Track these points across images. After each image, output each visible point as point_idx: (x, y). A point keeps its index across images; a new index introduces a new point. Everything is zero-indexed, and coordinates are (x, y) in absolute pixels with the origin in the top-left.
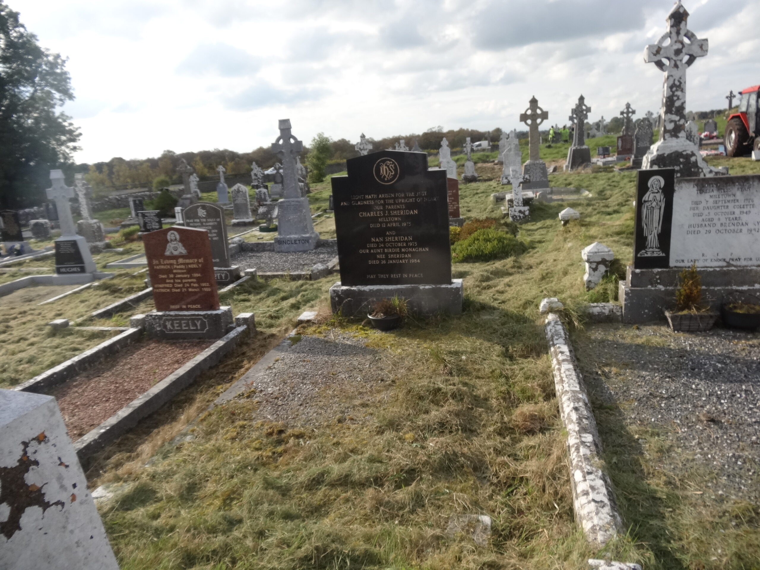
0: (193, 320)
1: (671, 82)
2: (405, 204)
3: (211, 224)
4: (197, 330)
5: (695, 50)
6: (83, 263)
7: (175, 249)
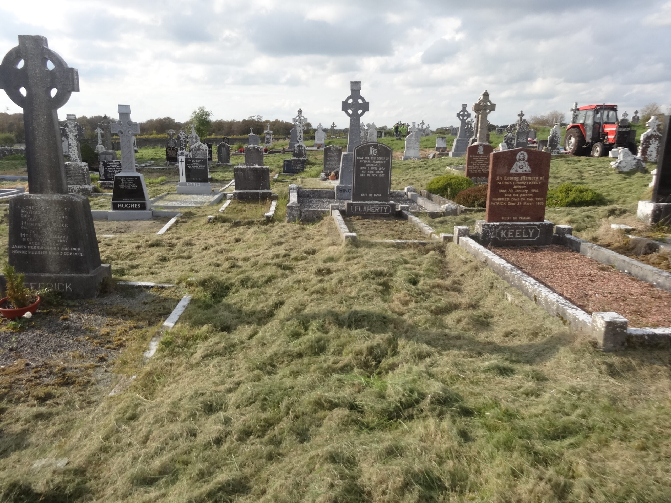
0: (527, 229)
3: (380, 162)
4: (529, 238)
6: (145, 200)
7: (521, 167)
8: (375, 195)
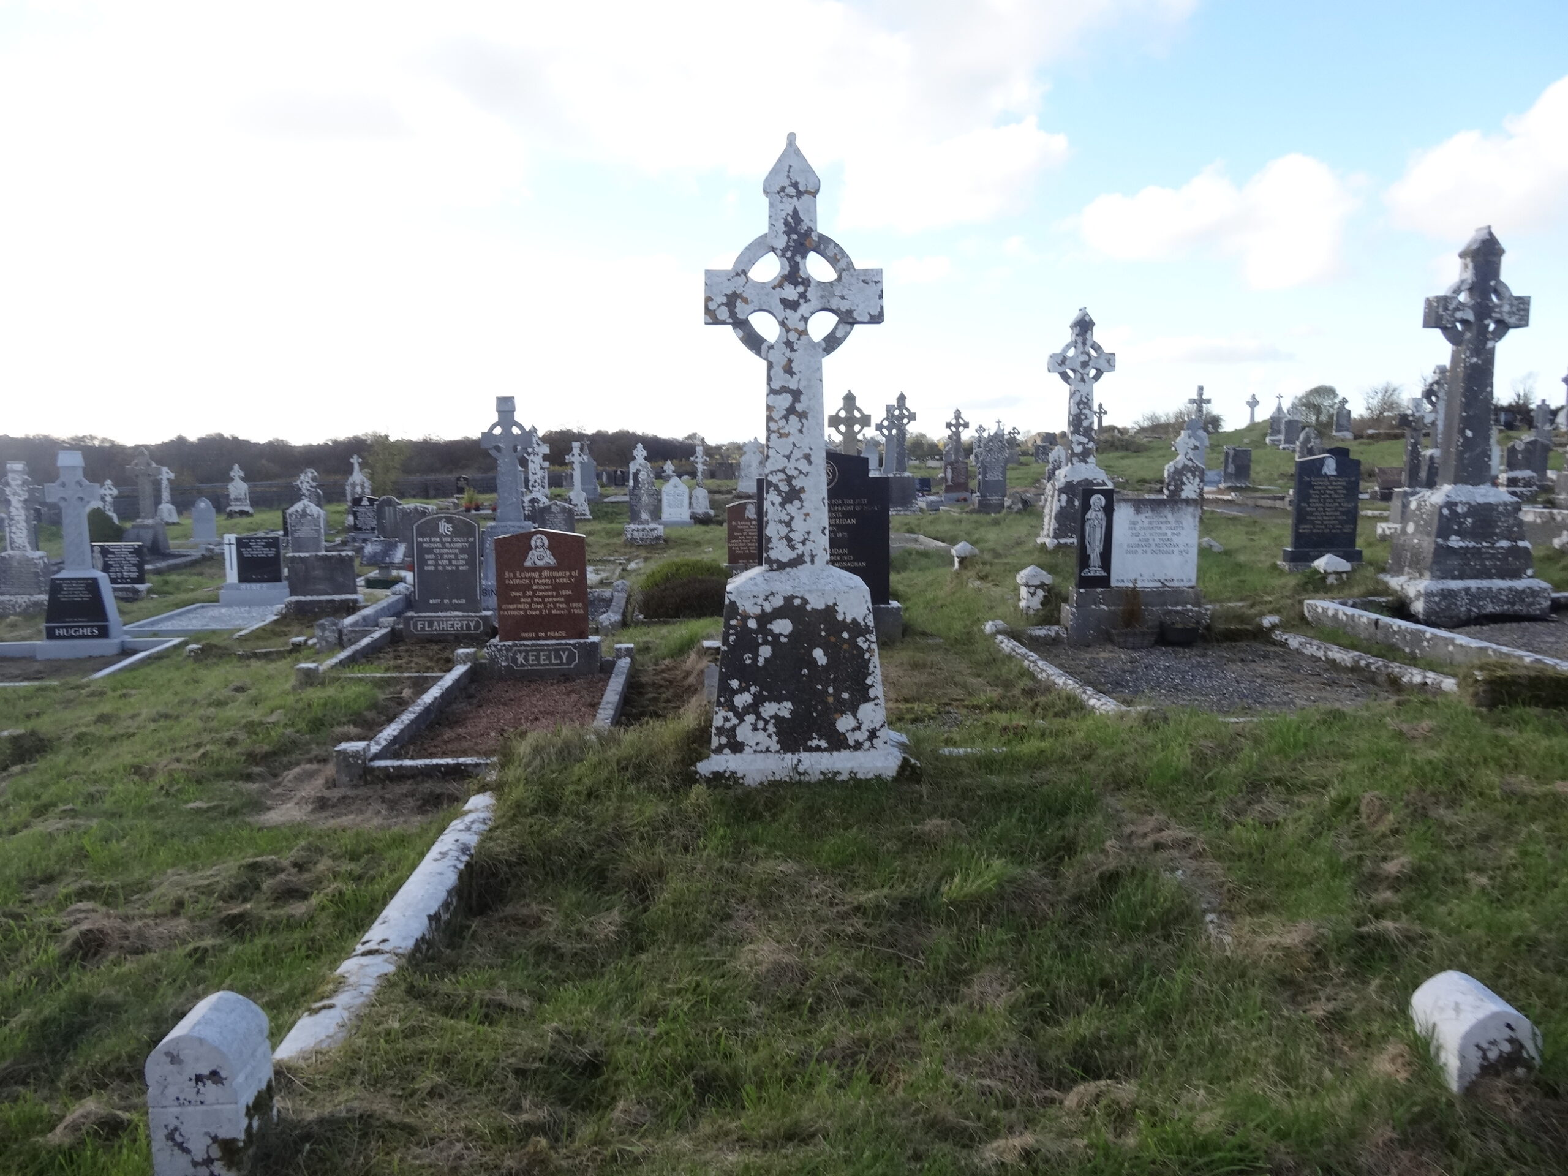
0: (557, 651)
1: (1077, 398)
2: (843, 512)
3: (459, 545)
4: (562, 664)
5: (1102, 363)
6: (106, 620)
7: (540, 558)
8: (455, 601)
